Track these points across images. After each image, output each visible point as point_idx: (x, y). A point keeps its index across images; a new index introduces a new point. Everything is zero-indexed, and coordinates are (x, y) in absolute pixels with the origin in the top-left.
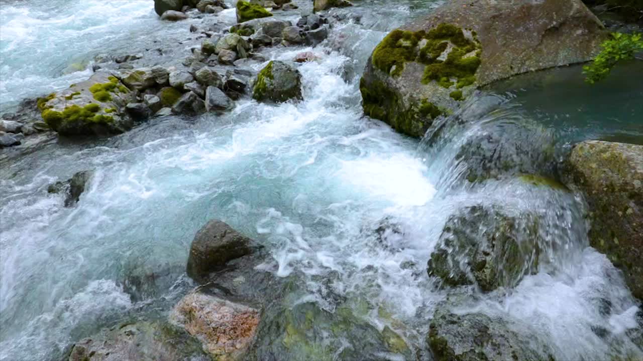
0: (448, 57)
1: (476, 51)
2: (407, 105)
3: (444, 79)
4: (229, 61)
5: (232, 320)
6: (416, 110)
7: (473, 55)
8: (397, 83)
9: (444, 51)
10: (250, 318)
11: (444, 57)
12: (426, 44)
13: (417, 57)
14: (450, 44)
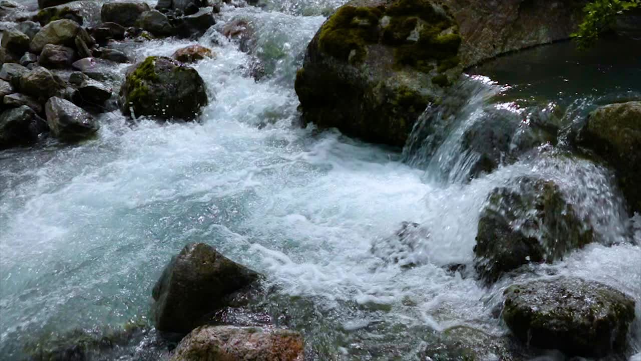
0: (420, 36)
1: (452, 28)
2: (379, 98)
3: (421, 62)
4: (64, 61)
5: (272, 345)
6: (394, 103)
7: (450, 32)
8: (361, 71)
9: (414, 29)
10: (292, 342)
11: (414, 36)
12: (389, 22)
13: (380, 39)
14: (419, 21)
